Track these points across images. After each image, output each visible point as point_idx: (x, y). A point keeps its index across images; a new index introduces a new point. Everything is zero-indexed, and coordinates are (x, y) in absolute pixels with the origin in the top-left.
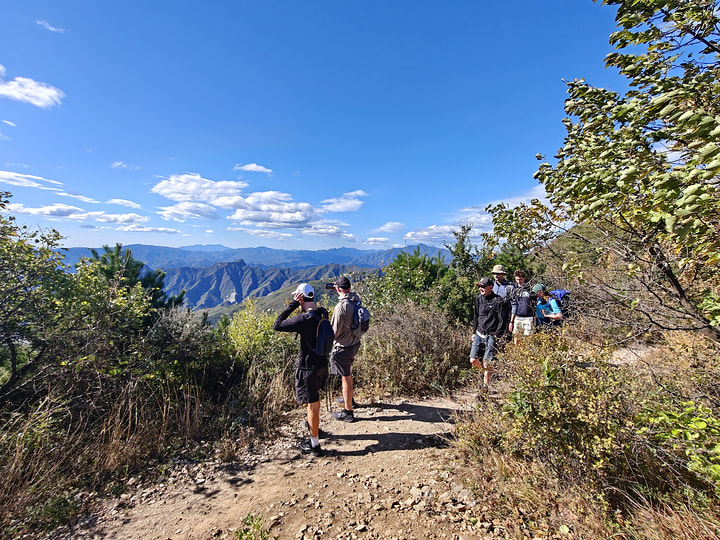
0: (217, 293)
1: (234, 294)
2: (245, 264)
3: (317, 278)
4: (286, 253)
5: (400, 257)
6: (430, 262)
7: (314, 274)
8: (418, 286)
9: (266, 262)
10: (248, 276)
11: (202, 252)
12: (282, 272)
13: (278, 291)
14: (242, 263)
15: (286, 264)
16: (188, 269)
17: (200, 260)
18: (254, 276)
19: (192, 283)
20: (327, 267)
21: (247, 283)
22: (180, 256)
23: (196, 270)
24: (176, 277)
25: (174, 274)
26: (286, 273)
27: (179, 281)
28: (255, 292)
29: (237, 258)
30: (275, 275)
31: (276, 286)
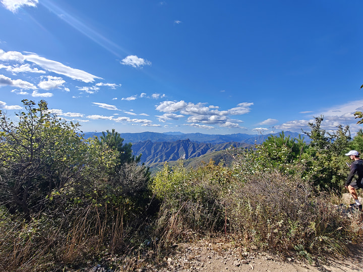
0: (177, 154)
1: (184, 155)
2: (190, 141)
3: (224, 149)
4: (209, 136)
5: (270, 138)
6: (292, 142)
7: (223, 147)
8: (283, 158)
9: (200, 140)
10: (191, 146)
11: (172, 135)
12: (207, 145)
13: (205, 155)
14: (188, 140)
15: (209, 141)
16: (166, 142)
17: (171, 139)
18: (194, 147)
19: (167, 150)
20: (230, 143)
21: (190, 150)
22: (163, 137)
23: (169, 143)
24: (161, 146)
25: (160, 145)
26: (209, 146)
27: (162, 148)
28: (194, 154)
29: (186, 138)
30: (203, 147)
31: (204, 152)
